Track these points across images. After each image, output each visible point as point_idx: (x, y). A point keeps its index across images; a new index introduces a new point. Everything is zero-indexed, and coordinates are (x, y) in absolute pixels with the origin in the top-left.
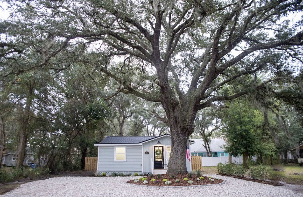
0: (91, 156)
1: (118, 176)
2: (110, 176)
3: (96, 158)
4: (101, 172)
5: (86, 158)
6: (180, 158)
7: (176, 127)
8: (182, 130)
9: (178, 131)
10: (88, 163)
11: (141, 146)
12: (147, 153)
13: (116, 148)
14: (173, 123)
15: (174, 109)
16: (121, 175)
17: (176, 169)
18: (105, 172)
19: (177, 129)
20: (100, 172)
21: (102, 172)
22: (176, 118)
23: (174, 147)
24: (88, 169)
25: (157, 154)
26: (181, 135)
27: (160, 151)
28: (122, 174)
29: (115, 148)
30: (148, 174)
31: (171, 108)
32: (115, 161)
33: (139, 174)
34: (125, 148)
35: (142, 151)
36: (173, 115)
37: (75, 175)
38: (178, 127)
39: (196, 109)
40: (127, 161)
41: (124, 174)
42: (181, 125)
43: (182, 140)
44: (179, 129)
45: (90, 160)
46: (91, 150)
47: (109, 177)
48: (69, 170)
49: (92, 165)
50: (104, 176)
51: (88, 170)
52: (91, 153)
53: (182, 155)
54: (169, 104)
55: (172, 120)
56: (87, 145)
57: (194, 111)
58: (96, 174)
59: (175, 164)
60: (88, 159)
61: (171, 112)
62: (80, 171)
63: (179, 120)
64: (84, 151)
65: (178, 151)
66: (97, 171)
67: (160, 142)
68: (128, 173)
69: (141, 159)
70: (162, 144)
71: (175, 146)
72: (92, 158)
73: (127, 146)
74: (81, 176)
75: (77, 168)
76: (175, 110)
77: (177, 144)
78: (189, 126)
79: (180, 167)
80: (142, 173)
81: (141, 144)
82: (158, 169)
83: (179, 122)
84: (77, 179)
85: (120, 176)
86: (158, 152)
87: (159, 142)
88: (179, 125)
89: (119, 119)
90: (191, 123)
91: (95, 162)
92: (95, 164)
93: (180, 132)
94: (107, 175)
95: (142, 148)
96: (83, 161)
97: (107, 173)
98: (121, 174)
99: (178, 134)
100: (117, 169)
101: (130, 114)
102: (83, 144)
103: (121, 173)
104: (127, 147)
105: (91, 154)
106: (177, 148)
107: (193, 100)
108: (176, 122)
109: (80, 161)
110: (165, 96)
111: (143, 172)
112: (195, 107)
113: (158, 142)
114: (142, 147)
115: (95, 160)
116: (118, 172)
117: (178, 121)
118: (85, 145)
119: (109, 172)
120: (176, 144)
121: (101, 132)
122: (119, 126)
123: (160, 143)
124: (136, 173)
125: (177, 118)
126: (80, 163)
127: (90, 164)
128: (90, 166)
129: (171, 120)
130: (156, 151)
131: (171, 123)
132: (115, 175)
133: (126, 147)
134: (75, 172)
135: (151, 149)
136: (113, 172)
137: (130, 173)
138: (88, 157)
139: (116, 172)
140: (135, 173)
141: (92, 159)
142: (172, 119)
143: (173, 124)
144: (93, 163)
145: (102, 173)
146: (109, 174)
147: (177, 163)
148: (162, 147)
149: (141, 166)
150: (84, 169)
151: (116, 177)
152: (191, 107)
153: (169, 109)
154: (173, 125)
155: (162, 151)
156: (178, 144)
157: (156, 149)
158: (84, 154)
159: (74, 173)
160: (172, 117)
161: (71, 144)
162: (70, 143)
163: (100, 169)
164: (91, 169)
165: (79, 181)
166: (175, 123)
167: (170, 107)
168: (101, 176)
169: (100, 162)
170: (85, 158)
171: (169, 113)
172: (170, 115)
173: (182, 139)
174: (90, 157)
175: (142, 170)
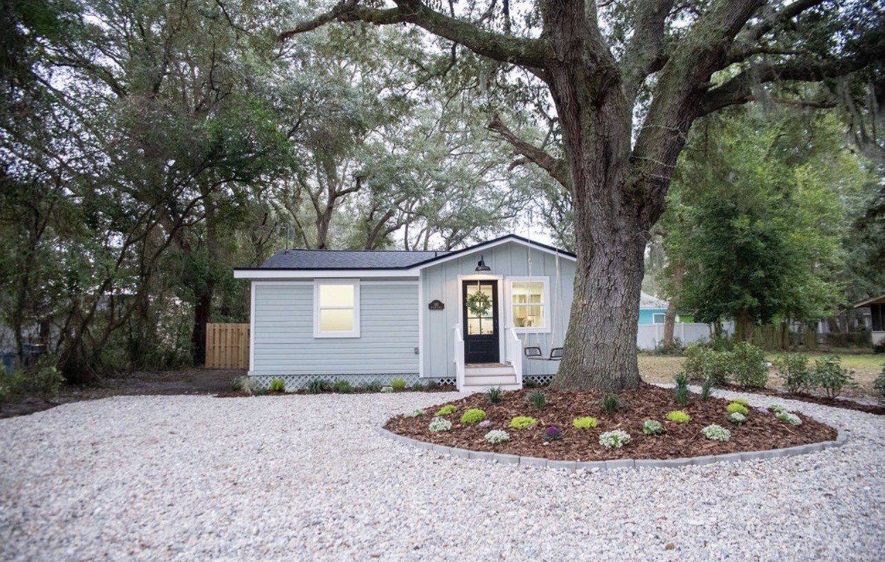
0: (227, 321)
1: (329, 391)
2: (301, 392)
3: (243, 326)
4: (264, 379)
5: (209, 326)
6: (618, 322)
7: (605, 186)
8: (627, 202)
9: (612, 206)
10: (217, 344)
11: (416, 279)
12: (436, 305)
13: (318, 288)
14: (594, 167)
15: (598, 104)
16: (341, 388)
17: (604, 370)
18: (280, 376)
19: (609, 194)
20: (260, 377)
21: (267, 377)
22: (607, 146)
23: (591, 276)
24: (217, 362)
25: (474, 309)
26: (622, 223)
27: (485, 299)
28: (347, 383)
29: (315, 287)
30: (439, 381)
31: (586, 98)
32: (315, 336)
33: (410, 383)
34: (355, 288)
35: (417, 299)
36: (593, 130)
37: (170, 385)
38: (614, 188)
39: (691, 109)
40: (363, 334)
41: (354, 383)
42: (624, 175)
43: (626, 245)
44: (616, 197)
45: (223, 334)
46: (226, 301)
47: (296, 396)
48: (148, 370)
49: (229, 350)
50: (279, 391)
51: (216, 366)
52: (225, 311)
53: (627, 311)
54: (582, 78)
55: (589, 154)
56: (211, 282)
57: (681, 115)
58: (246, 384)
59: (597, 346)
60: (217, 331)
61: (588, 118)
62: (191, 372)
63: (619, 155)
64: (200, 304)
65: (609, 291)
66: (249, 373)
67: (487, 264)
68: (369, 381)
69: (414, 328)
70: (492, 274)
71: (596, 270)
72: (229, 326)
73: (362, 279)
74: (190, 393)
75: (181, 362)
76: (607, 108)
77: (605, 261)
78: (657, 181)
79: (621, 361)
80: (417, 379)
81: (416, 272)
82: (480, 365)
83: (617, 165)
84: (168, 407)
85: (337, 390)
86: (478, 304)
87: (482, 266)
88: (618, 179)
89: (317, 200)
90: (665, 171)
91: (242, 338)
92: (242, 345)
93: (618, 207)
94: (287, 389)
95: (417, 287)
96: (199, 338)
97: (286, 381)
98: (343, 383)
99: (609, 215)
100: (325, 367)
101: (354, 184)
102: (195, 281)
103: (342, 378)
104: (364, 283)
105: (226, 315)
106: (605, 280)
107: (682, 68)
108: (607, 163)
109: (190, 337)
110: (568, 36)
111: (421, 376)
112: (688, 98)
113: (477, 266)
114: (420, 283)
115: (239, 333)
116: (329, 377)
117: (614, 156)
118: (205, 283)
119: (296, 378)
120: (601, 261)
121: (258, 241)
122: (318, 223)
123: (488, 269)
124: (399, 378)
125: (613, 146)
126: (190, 344)
127: (223, 345)
128: (223, 355)
129: (586, 156)
130: (469, 297)
131: (584, 165)
132: (319, 388)
133: (358, 283)
134: (169, 374)
135: (451, 292)
136: (309, 378)
137: (373, 380)
138: (217, 324)
139: (322, 377)
140: (393, 379)
141: (230, 330)
142: (587, 148)
143: (593, 173)
144: (232, 343)
145: (267, 381)
146: (297, 384)
147: (607, 341)
148: (494, 283)
149: (417, 352)
150: (204, 362)
151: (326, 397)
152: (669, 101)
153: (580, 100)
154: (594, 176)
155: (490, 299)
156: (611, 261)
157: (472, 291)
158: (202, 314)
159: (168, 380)
160: (592, 137)
161: (149, 274)
162: (146, 271)
163: (260, 365)
164: (229, 363)
165: (175, 421)
166: (601, 166)
167: (583, 89)
168: (267, 393)
169: (259, 341)
170: (205, 328)
171: (578, 120)
172: (580, 128)
173: (627, 238)
174: (223, 325)
175: (418, 368)
